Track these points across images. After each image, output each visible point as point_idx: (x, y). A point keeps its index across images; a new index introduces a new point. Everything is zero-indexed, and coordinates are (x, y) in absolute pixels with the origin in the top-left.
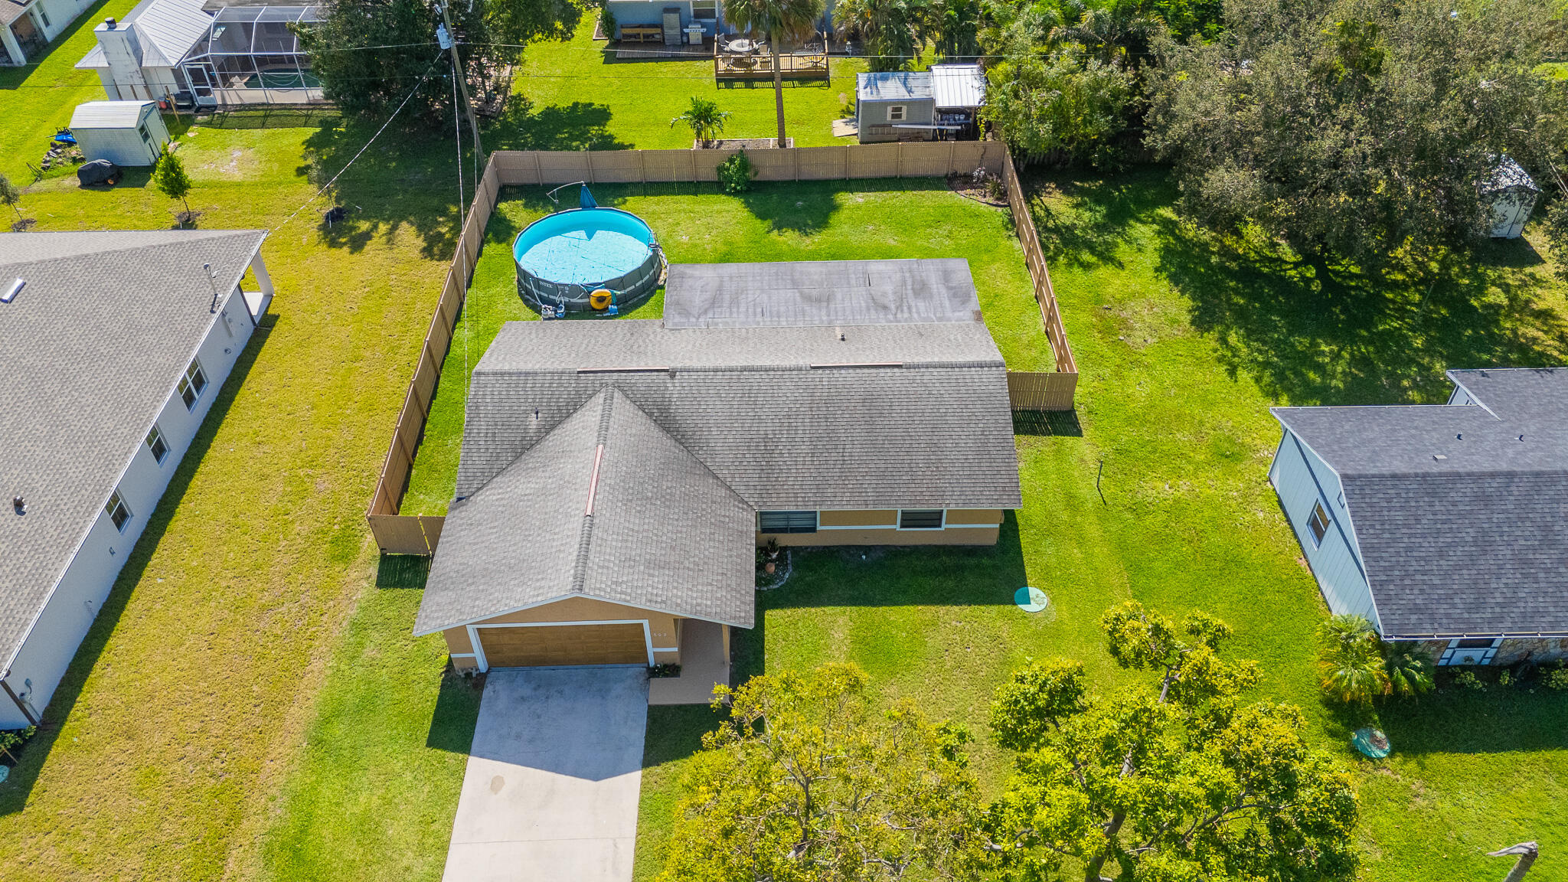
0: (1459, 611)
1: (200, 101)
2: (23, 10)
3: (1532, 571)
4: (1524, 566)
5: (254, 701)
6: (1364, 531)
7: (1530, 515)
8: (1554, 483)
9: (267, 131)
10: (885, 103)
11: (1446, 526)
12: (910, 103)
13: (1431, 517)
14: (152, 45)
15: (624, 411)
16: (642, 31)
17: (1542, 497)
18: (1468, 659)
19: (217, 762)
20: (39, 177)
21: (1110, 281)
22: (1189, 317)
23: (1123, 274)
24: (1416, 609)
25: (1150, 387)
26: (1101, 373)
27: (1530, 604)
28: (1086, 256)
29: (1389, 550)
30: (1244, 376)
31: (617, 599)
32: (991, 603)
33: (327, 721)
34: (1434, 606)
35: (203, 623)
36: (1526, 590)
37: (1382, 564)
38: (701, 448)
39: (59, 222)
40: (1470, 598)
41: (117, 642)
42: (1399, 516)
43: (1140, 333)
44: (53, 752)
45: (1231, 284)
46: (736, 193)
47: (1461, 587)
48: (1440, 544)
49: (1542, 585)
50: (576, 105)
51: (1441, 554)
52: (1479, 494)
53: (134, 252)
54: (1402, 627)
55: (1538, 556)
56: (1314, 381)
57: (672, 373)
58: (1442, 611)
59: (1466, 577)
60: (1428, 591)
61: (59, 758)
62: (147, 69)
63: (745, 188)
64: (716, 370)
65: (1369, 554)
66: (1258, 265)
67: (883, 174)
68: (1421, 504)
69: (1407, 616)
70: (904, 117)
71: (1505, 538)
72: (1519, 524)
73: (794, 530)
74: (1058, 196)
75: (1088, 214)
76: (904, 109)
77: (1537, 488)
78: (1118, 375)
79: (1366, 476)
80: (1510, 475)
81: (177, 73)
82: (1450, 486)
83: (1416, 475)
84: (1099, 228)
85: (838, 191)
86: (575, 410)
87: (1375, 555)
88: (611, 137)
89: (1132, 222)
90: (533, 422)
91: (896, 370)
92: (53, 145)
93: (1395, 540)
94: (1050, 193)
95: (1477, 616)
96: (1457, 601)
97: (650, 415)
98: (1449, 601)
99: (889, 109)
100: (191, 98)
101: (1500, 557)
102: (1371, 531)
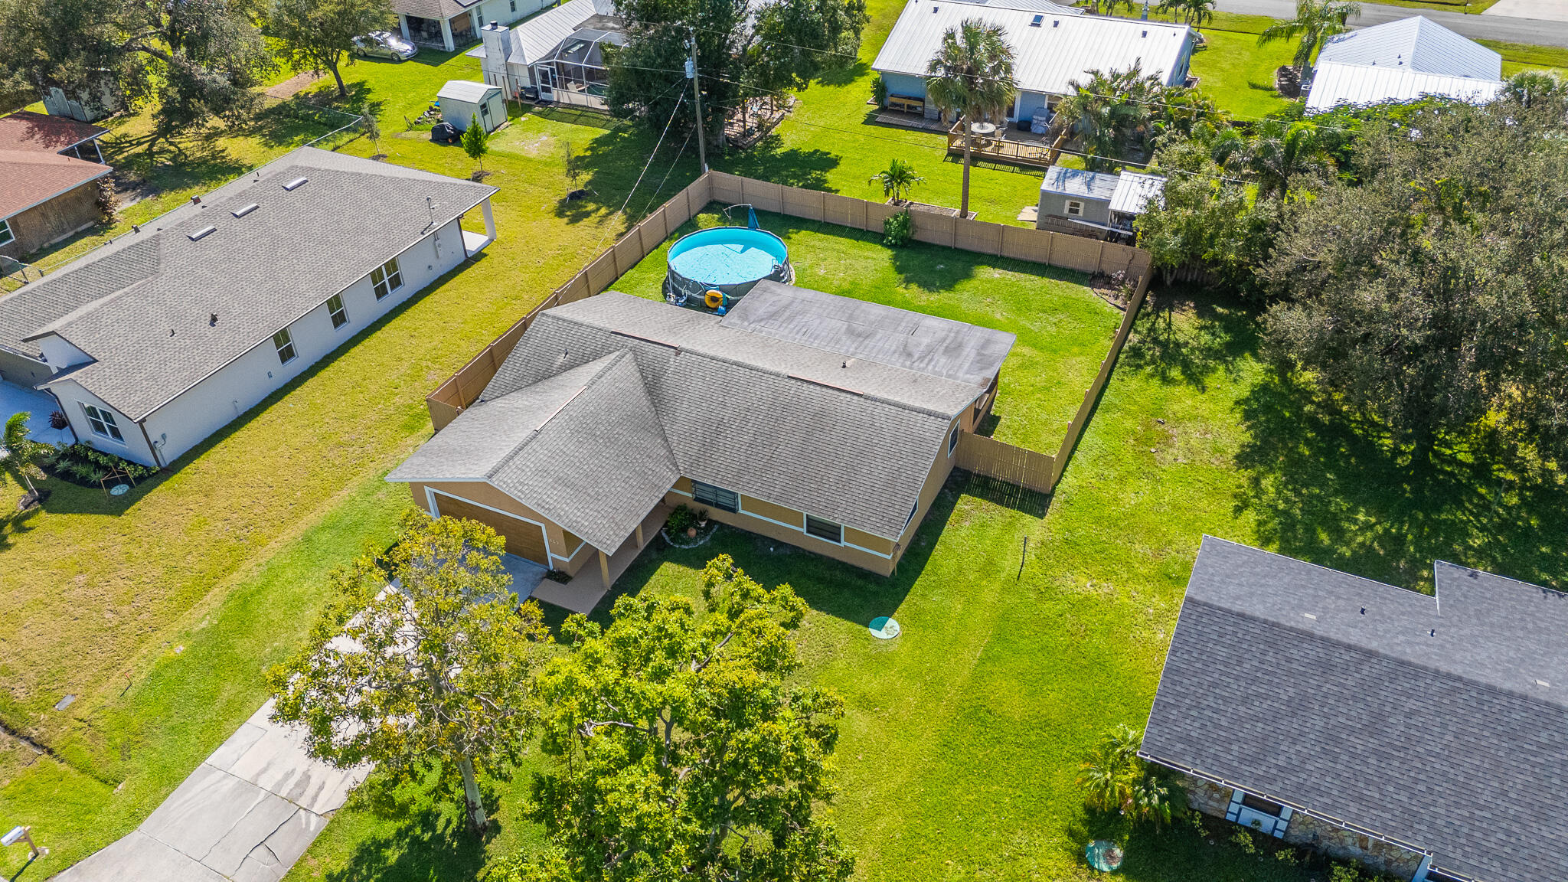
0: (1231, 758)
1: (543, 96)
2: (464, 10)
3: (1337, 750)
4: (1330, 742)
5: (292, 502)
6: (1178, 654)
7: (1369, 698)
8: (1416, 677)
9: (575, 126)
10: (1064, 197)
11: (1267, 677)
12: (1088, 201)
13: (1257, 664)
14: (520, 47)
15: (625, 369)
16: (906, 102)
17: (1394, 686)
18: (1257, 823)
19: (245, 530)
20: (410, 128)
21: (1183, 398)
22: (1237, 451)
23: (1201, 397)
24: (1187, 740)
25: (1146, 498)
26: (1106, 472)
27: (1313, 779)
28: (1175, 373)
29: (1194, 679)
30: (1250, 516)
31: (514, 494)
32: (847, 618)
33: (323, 529)
34: (1207, 744)
35: (297, 442)
36: (1317, 765)
37: (1178, 688)
38: (668, 414)
39: (403, 160)
40: (1250, 750)
41: (240, 435)
42: (1222, 652)
43: (1176, 451)
44: (159, 488)
45: (1309, 435)
46: (890, 246)
47: (1248, 737)
48: (1250, 692)
49: (1339, 766)
50: (816, 151)
51: (1245, 700)
52: (1324, 660)
53: (393, 180)
54: (1162, 750)
55: (1352, 738)
56: (1322, 541)
57: (678, 351)
58: (1213, 751)
59: (1258, 730)
60: (1210, 728)
61: (161, 494)
62: (512, 65)
63: (899, 243)
64: (713, 358)
65: (1170, 676)
66: (1353, 425)
67: (1032, 259)
68: (1254, 649)
69: (1173, 743)
70: (1081, 214)
71: (1325, 710)
72: (1351, 702)
73: (718, 506)
74: (1190, 315)
75: (1208, 337)
76: (1082, 205)
77: (1393, 676)
78: (1122, 480)
79: (1211, 606)
80: (1370, 654)
81: (531, 69)
82: (1296, 643)
83: (1265, 621)
84: (1209, 352)
85: (982, 263)
86: (594, 359)
87: (1176, 678)
88: (825, 181)
89: (1247, 355)
90: (561, 359)
91: (856, 398)
92: (431, 108)
93: (1204, 672)
94: (1184, 311)
95: (1249, 769)
96: (1235, 747)
97: (644, 378)
98: (1226, 745)
99: (1067, 203)
100: (537, 93)
101: (1308, 725)
102: (1186, 656)
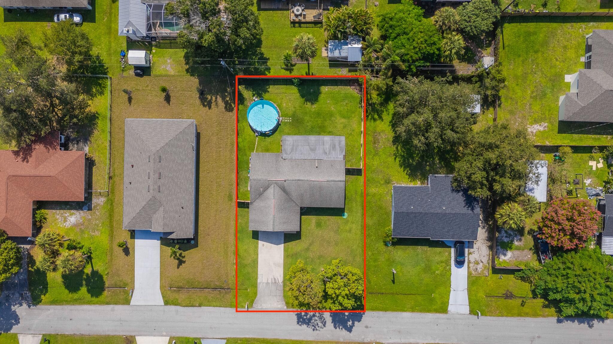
13: (406, 219)
15: (277, 189)
21: (379, 125)
22: (392, 140)
23: (382, 123)
24: (398, 233)
25: (378, 162)
28: (376, 116)
30: (398, 160)
34: (401, 233)
37: (396, 226)
38: (290, 196)
42: (401, 219)
43: (381, 144)
46: (296, 86)
47: (406, 230)
54: (395, 235)
57: (285, 181)
59: (408, 228)
60: (401, 230)
63: (299, 85)
64: (293, 181)
79: (398, 212)
80: (421, 213)
83: (406, 212)
85: (321, 85)
86: (268, 188)
88: (263, 53)
90: (261, 189)
95: (407, 234)
97: (282, 189)
101: (414, 226)
102: (396, 221)
